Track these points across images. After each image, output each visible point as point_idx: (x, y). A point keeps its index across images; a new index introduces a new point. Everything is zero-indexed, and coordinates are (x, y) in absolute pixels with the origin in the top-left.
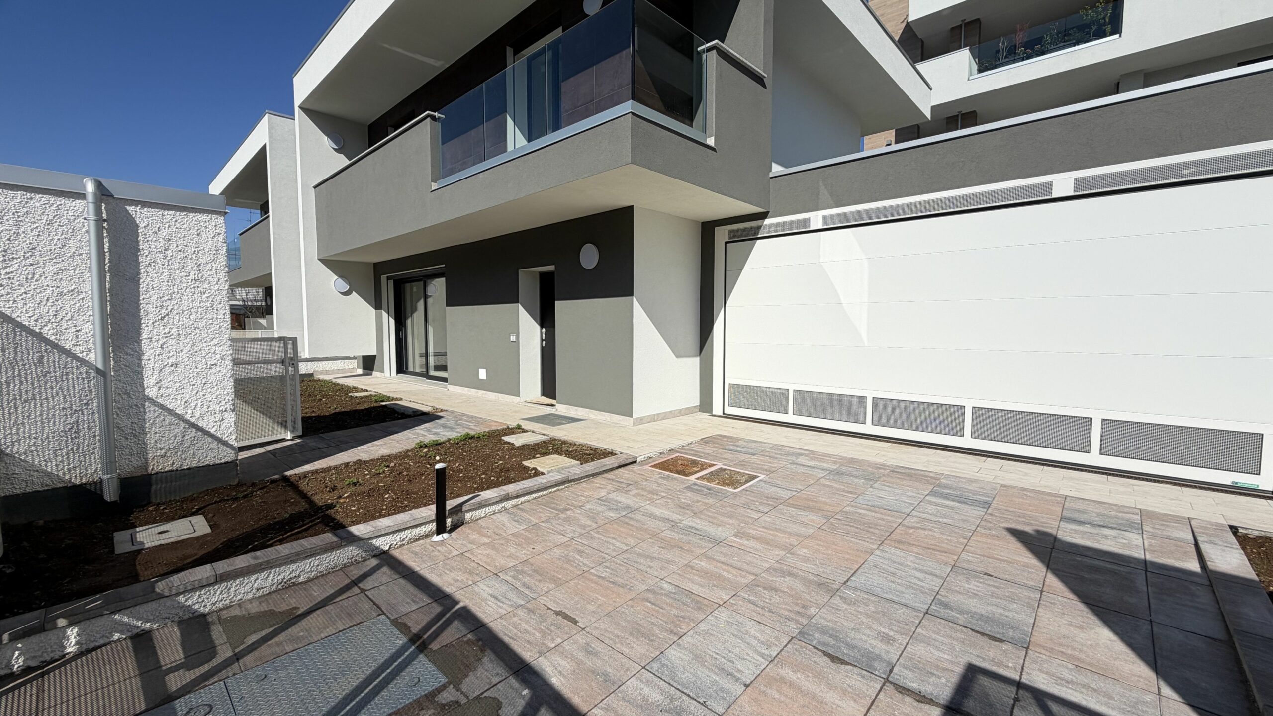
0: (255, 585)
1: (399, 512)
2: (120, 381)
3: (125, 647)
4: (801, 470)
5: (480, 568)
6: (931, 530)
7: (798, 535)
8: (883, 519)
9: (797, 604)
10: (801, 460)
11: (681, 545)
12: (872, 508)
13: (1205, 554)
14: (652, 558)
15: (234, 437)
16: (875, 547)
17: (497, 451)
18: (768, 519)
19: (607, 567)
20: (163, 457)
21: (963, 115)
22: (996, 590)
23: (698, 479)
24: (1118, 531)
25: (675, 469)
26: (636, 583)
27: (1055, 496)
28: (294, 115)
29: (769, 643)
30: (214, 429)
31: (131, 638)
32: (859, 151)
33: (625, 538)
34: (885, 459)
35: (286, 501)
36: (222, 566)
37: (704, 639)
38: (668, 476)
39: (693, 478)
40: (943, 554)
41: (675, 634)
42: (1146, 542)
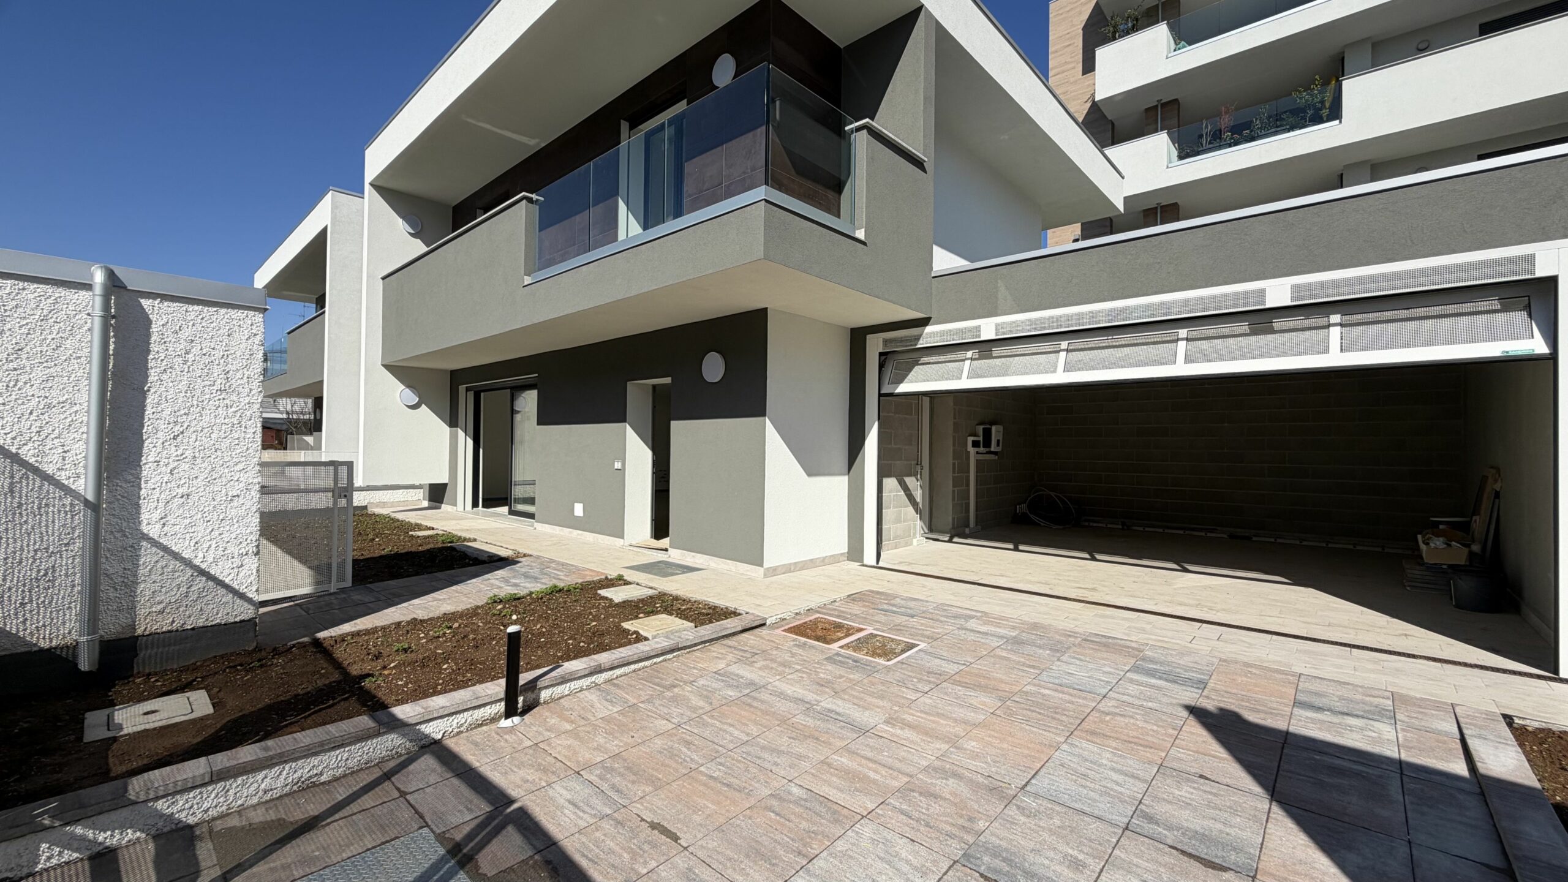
0: (263, 786)
1: (459, 688)
2: (113, 515)
3: (80, 870)
4: (971, 636)
5: (558, 764)
6: (1132, 717)
7: (966, 722)
8: (1072, 703)
9: (961, 816)
10: (972, 624)
11: (817, 734)
12: (1060, 687)
13: (1473, 752)
14: (780, 753)
15: (254, 588)
16: (1062, 739)
17: (590, 608)
18: (928, 701)
19: (721, 764)
20: (162, 612)
21: (1162, 207)
22: (1214, 798)
23: (842, 647)
24: (1366, 720)
25: (813, 634)
26: (756, 785)
27: (1286, 674)
28: (363, 193)
29: (924, 869)
30: (230, 578)
31: (91, 858)
32: (1040, 248)
33: (747, 725)
34: (1076, 623)
35: (314, 673)
36: (221, 760)
37: (841, 863)
38: (805, 644)
39: (835, 646)
40: (1148, 749)
41: (804, 856)
42: (1400, 736)
